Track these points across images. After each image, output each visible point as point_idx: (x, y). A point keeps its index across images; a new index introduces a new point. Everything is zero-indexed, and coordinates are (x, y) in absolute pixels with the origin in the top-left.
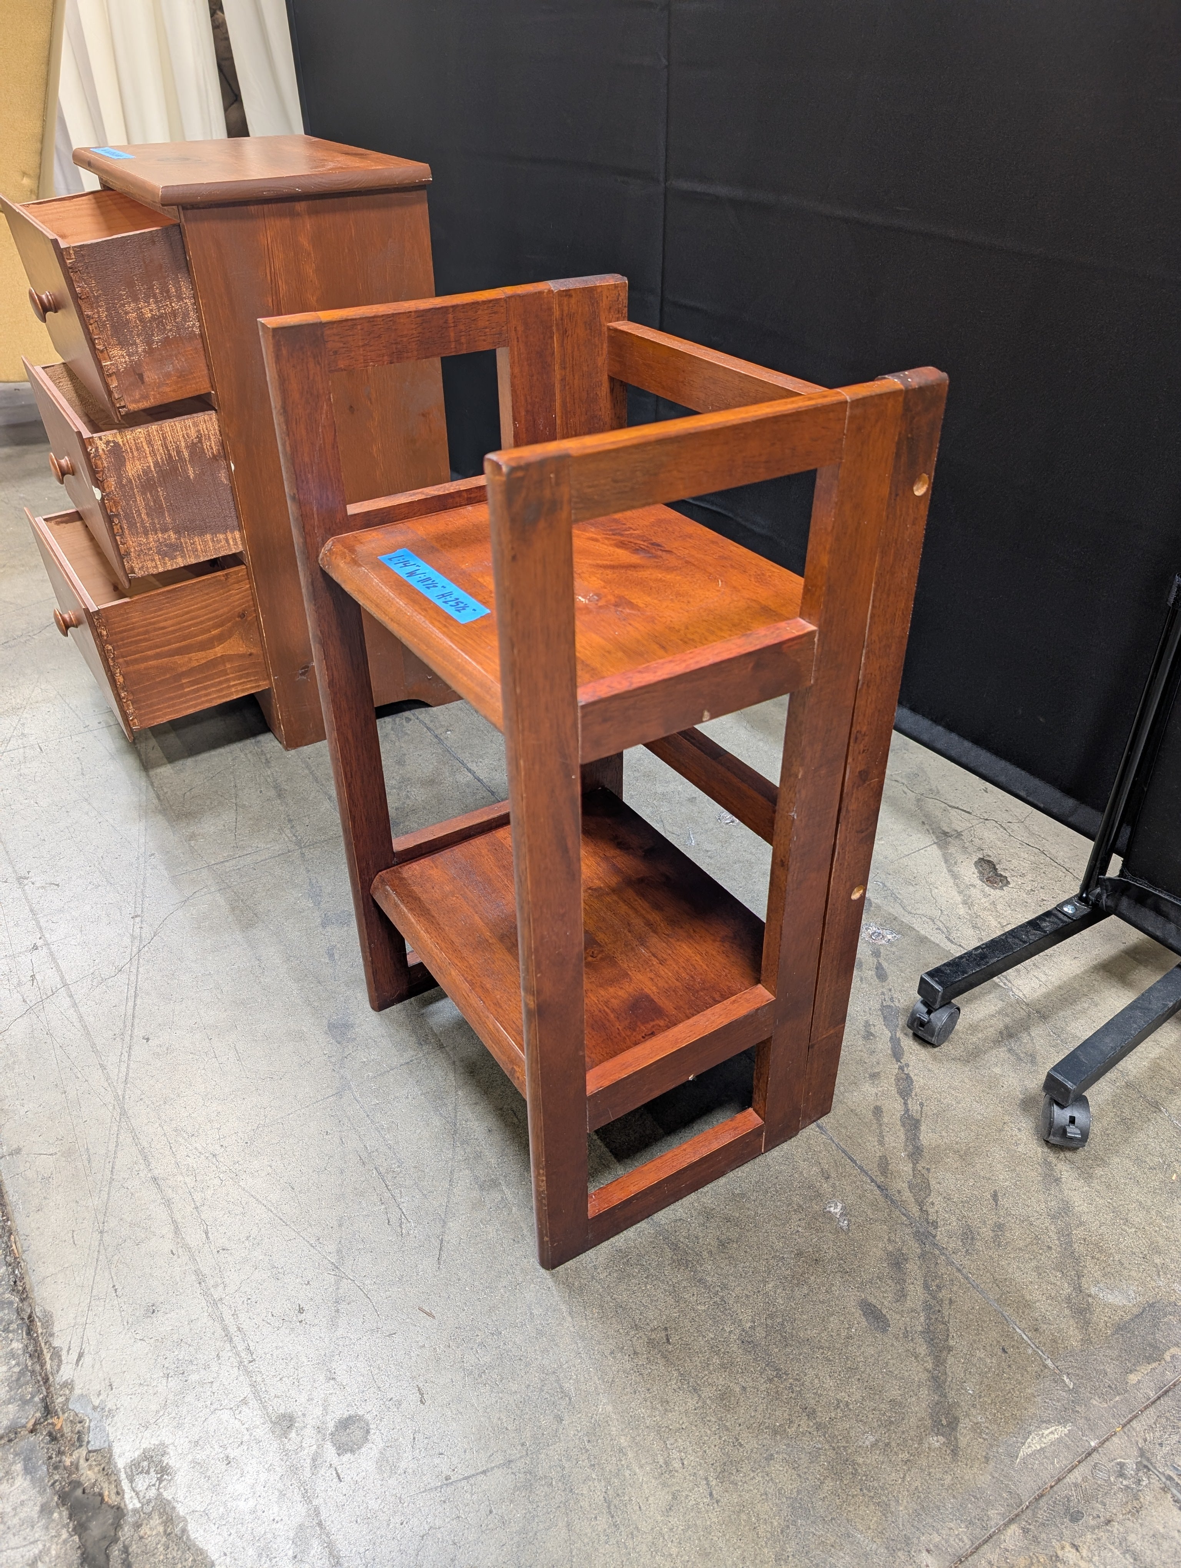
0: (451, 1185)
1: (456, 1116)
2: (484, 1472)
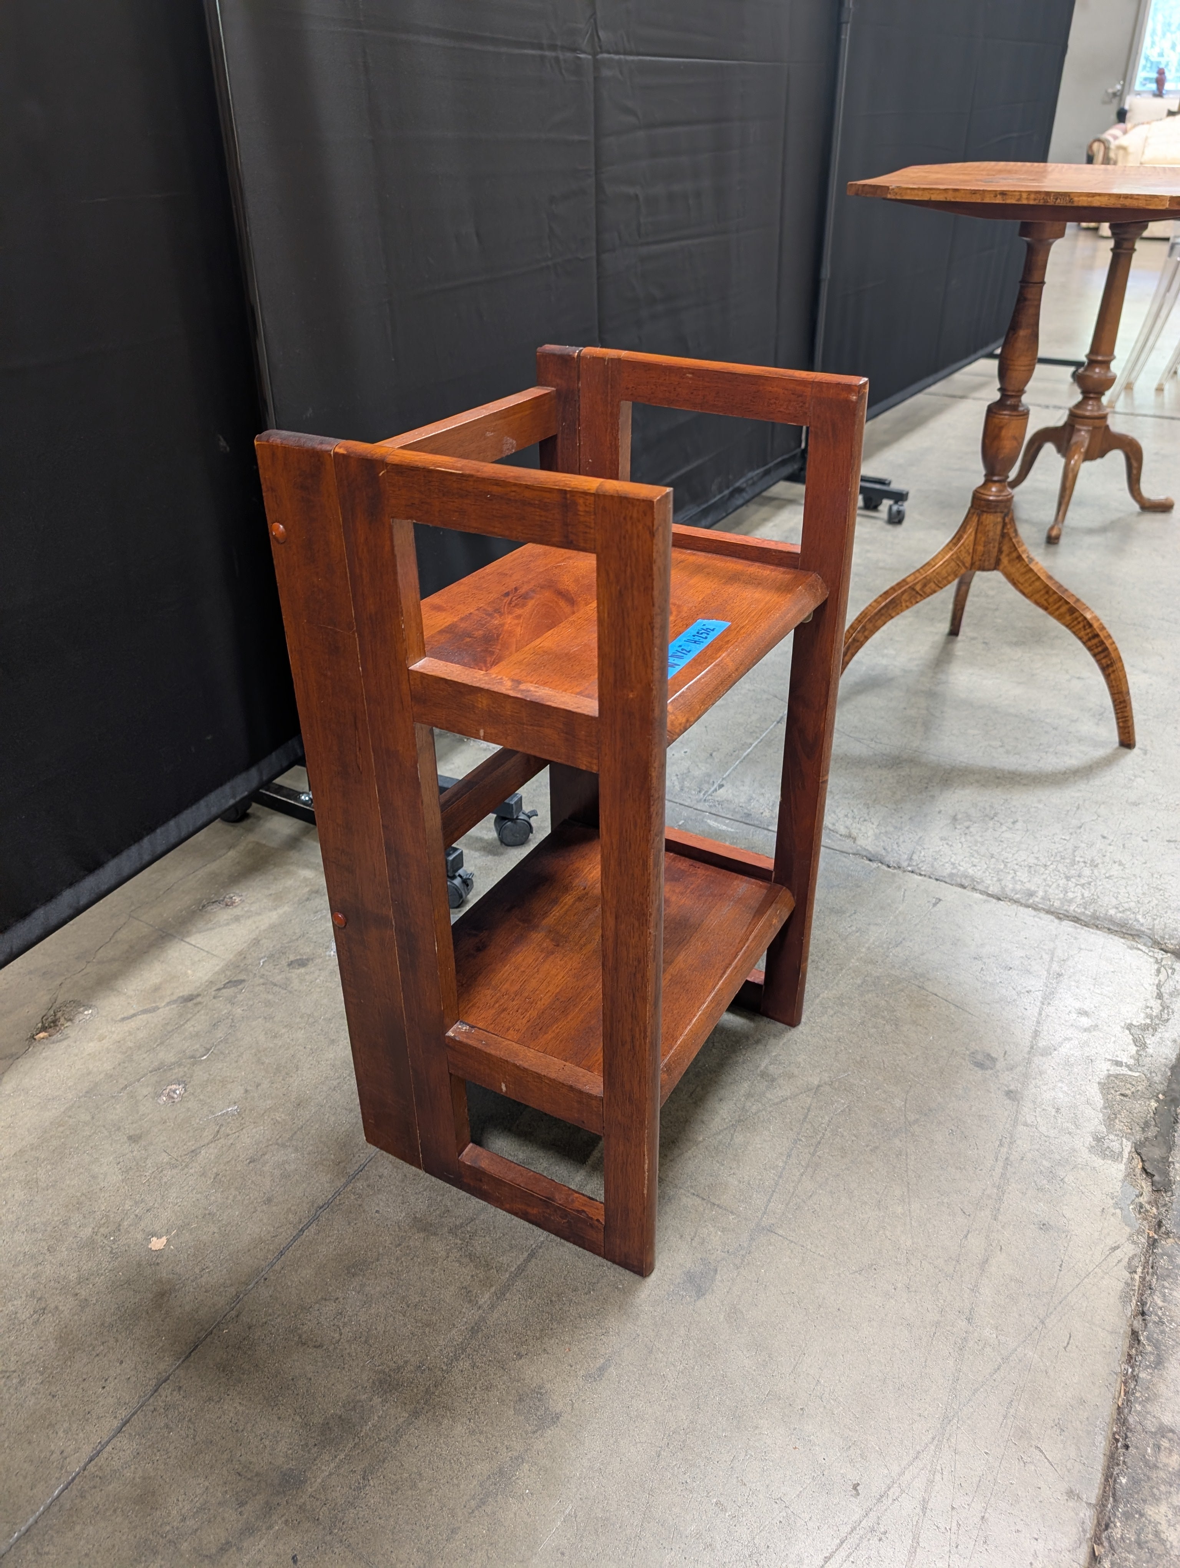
0: (787, 1099)
2: (936, 995)
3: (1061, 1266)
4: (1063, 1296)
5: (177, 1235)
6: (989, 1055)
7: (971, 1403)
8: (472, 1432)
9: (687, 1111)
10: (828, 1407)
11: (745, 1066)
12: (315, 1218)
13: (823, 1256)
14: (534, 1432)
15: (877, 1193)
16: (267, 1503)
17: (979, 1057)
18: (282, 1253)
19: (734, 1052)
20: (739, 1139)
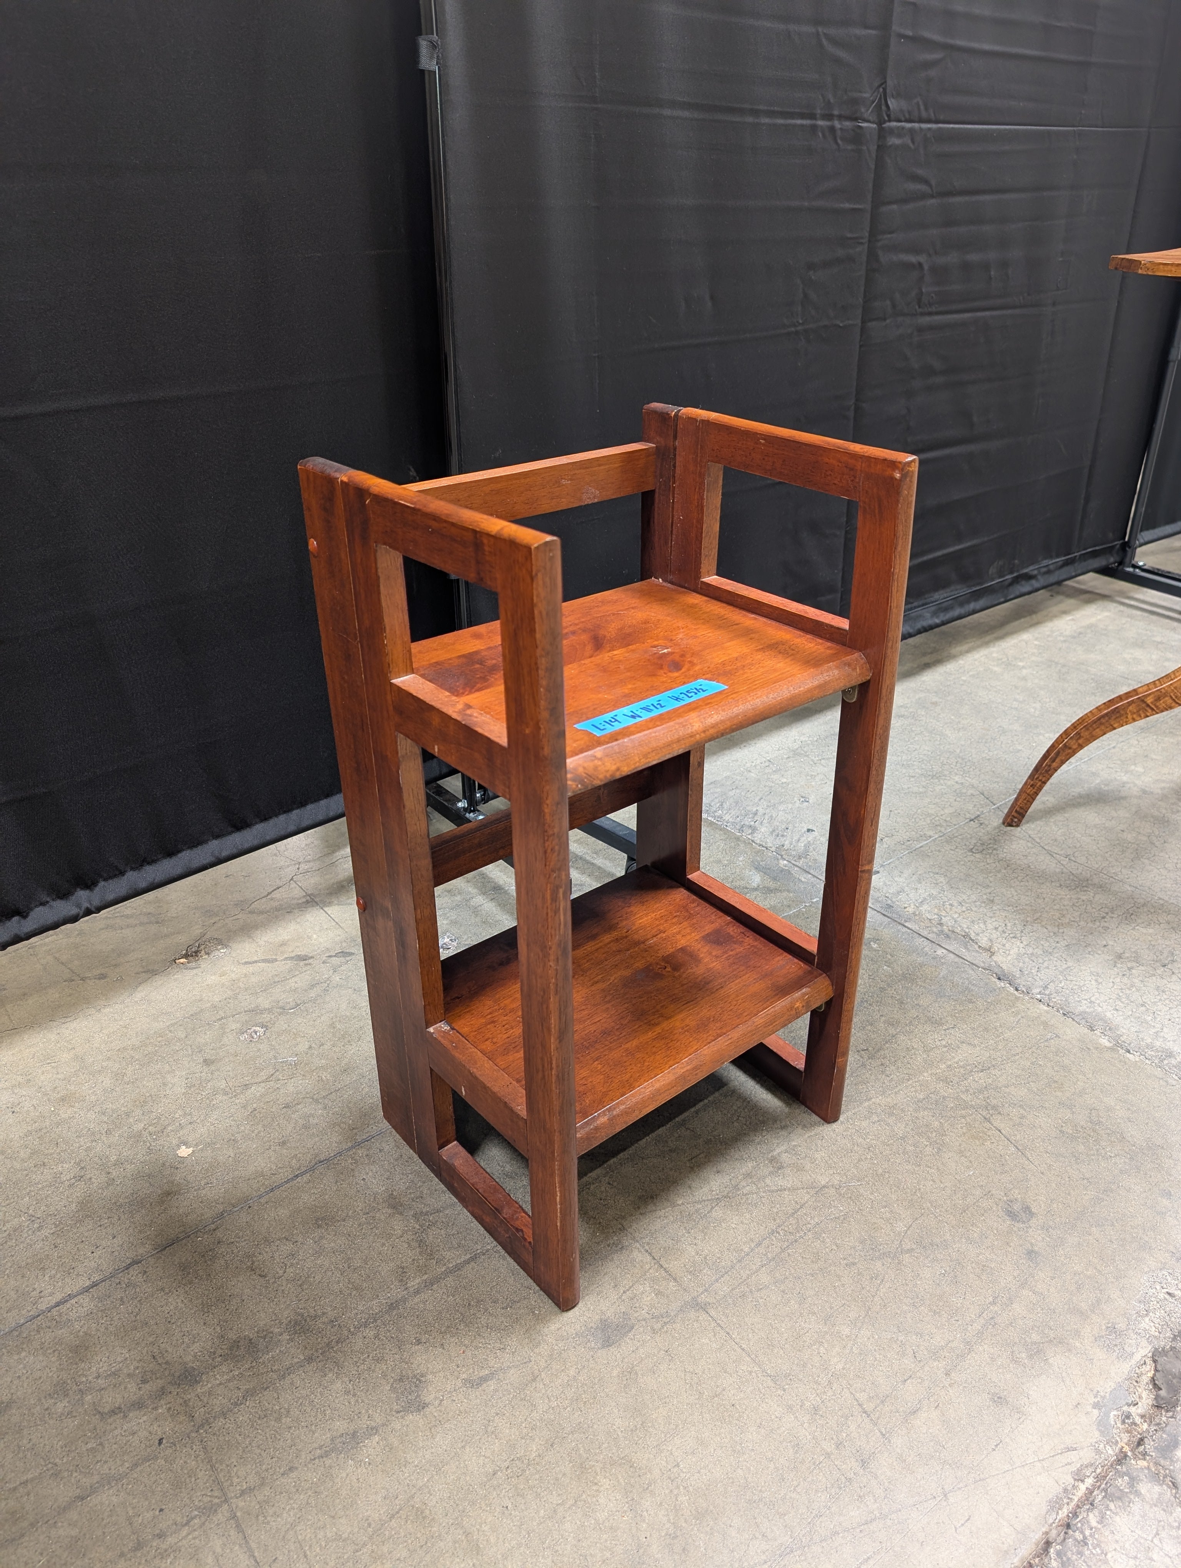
0: (785, 1190)
1: (708, 1200)
2: (1000, 1131)
3: (996, 1446)
4: (982, 1476)
5: (202, 1150)
6: (1028, 1208)
7: (824, 1544)
8: (347, 1392)
9: (680, 1173)
10: (676, 1492)
11: (758, 1147)
12: (312, 1169)
13: (743, 1349)
14: (398, 1412)
15: (831, 1308)
16: (163, 1388)
17: (1016, 1207)
18: (272, 1190)
19: (755, 1130)
20: (717, 1213)
